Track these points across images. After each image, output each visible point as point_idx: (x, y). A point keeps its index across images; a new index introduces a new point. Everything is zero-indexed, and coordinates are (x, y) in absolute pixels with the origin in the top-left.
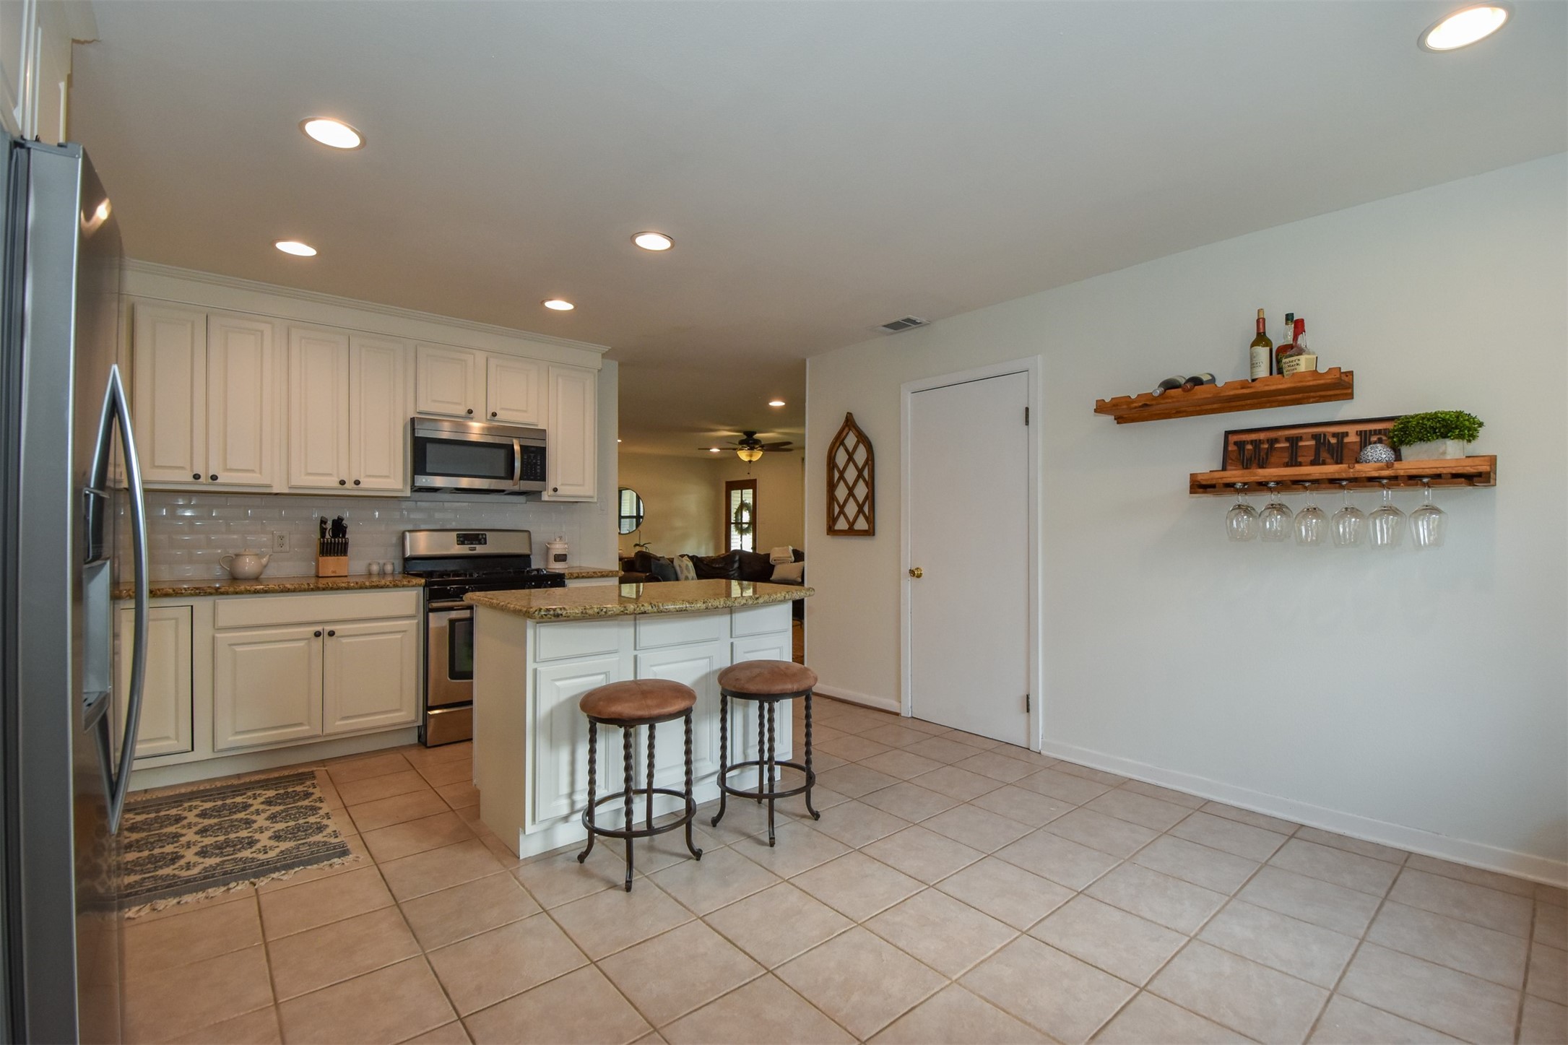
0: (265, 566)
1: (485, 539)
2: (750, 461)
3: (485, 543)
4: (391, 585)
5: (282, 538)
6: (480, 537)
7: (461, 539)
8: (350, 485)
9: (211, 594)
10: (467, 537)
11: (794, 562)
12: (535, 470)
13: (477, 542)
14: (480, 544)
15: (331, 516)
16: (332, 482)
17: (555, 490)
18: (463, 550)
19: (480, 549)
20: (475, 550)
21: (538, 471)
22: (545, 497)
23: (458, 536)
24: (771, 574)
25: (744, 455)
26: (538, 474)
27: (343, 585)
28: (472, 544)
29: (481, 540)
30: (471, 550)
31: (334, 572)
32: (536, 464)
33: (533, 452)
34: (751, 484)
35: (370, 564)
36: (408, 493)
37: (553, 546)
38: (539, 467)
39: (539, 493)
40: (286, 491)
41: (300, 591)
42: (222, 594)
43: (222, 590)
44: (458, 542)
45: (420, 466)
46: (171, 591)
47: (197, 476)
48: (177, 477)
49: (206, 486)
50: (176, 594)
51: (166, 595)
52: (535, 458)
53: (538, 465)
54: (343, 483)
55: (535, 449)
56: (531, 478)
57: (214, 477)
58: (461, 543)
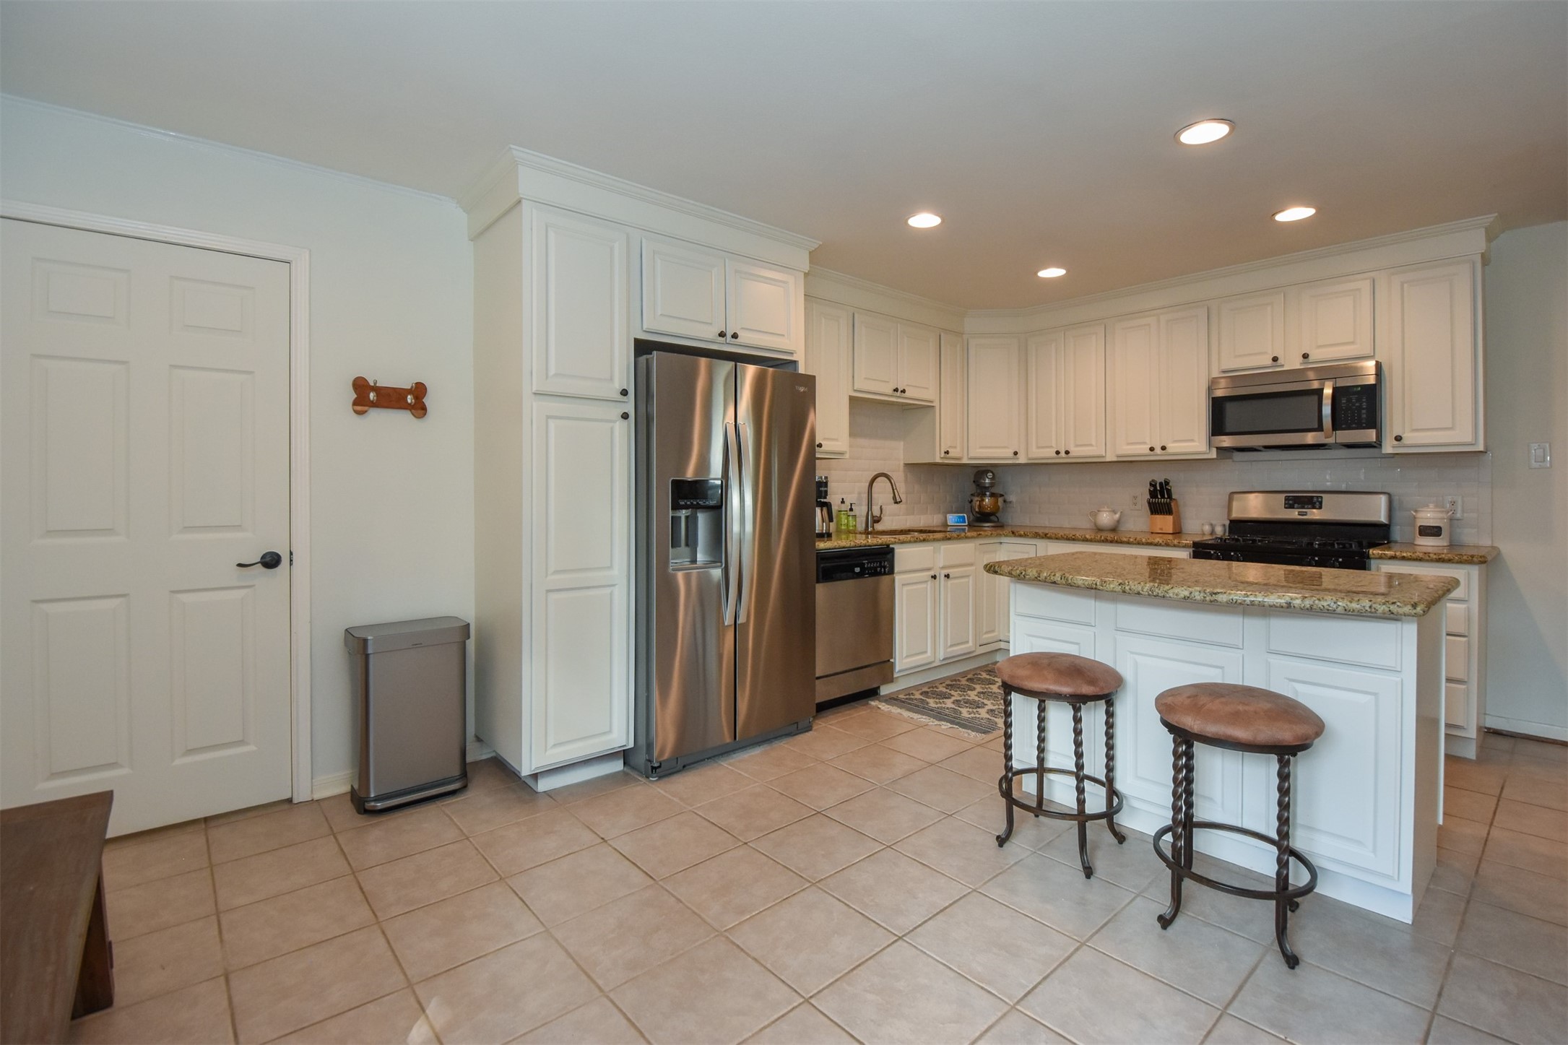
0: (1118, 521)
1: (1321, 503)
3: (1320, 508)
4: (1163, 544)
5: (1135, 498)
6: (1315, 499)
7: (1291, 502)
8: (1158, 451)
9: (1043, 538)
12: (1360, 416)
13: (1310, 506)
14: (1314, 508)
15: (1159, 478)
16: (1144, 449)
17: (1398, 438)
18: (1294, 514)
19: (1314, 514)
20: (1305, 515)
21: (1364, 416)
22: (1388, 447)
23: (1287, 499)
26: (1364, 421)
27: (1125, 539)
28: (1303, 508)
29: (1315, 503)
30: (1299, 515)
31: (1161, 529)
32: (1360, 408)
33: (1354, 393)
35: (1203, 524)
36: (1214, 454)
37: (1420, 515)
38: (1367, 412)
39: (1377, 445)
40: (1115, 459)
41: (1095, 541)
44: (1286, 506)
45: (1218, 427)
46: (1022, 533)
47: (1058, 453)
48: (1047, 454)
49: (1063, 458)
50: (1025, 536)
51: (1020, 536)
52: (1359, 400)
53: (1364, 409)
54: (1152, 449)
55: (1359, 389)
56: (1354, 425)
57: (1067, 452)
58: (1290, 506)
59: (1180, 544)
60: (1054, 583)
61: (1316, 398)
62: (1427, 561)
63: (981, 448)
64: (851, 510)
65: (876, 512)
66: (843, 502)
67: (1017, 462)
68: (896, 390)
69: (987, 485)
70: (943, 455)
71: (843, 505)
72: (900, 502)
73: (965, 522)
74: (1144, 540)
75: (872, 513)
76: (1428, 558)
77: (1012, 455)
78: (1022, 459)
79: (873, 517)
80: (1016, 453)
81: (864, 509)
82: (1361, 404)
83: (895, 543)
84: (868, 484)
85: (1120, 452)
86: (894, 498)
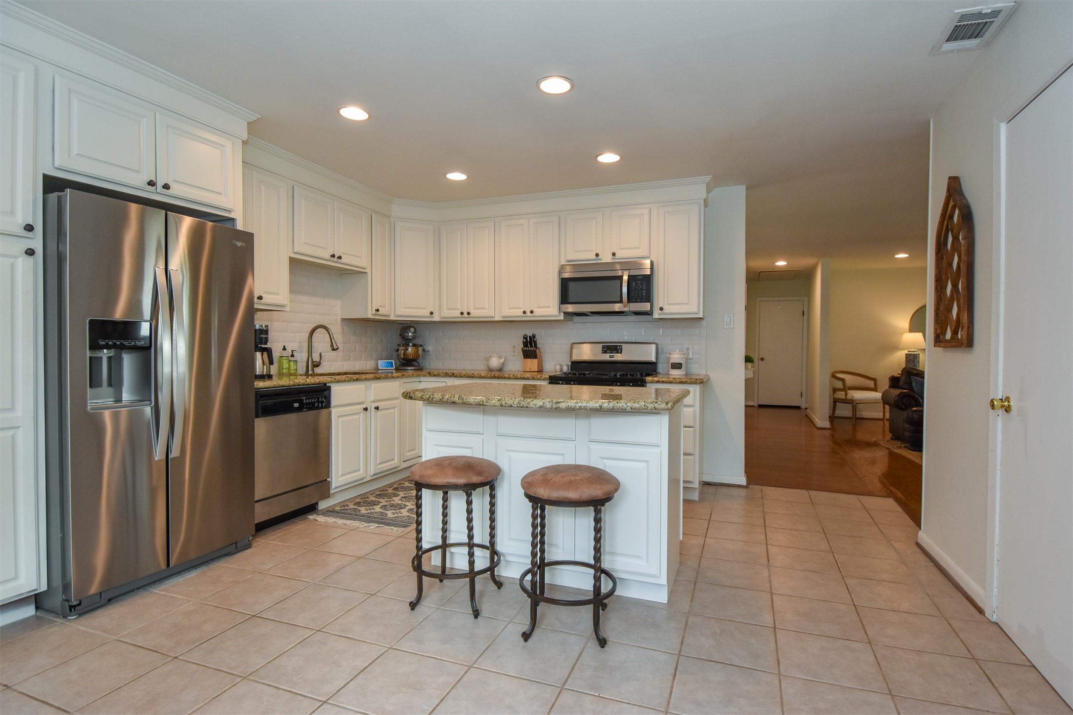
0: (503, 364)
1: (621, 349)
3: (621, 353)
4: (531, 378)
5: (514, 347)
6: (618, 347)
7: (605, 349)
8: (528, 313)
10: (612, 348)
12: (642, 294)
13: (615, 352)
14: (618, 353)
15: (529, 334)
16: (519, 312)
17: (661, 309)
18: (606, 357)
19: (618, 357)
20: (613, 357)
21: (644, 294)
22: (656, 315)
23: (603, 347)
26: (644, 297)
27: (507, 376)
28: (612, 353)
29: (618, 350)
30: (610, 357)
31: (530, 369)
32: (642, 289)
33: (639, 280)
36: (562, 317)
37: (672, 356)
38: (644, 291)
39: (649, 313)
40: (501, 319)
41: (487, 378)
45: (564, 299)
46: (436, 373)
47: (462, 313)
48: (454, 314)
49: (465, 318)
50: (438, 375)
51: (435, 375)
52: (642, 284)
53: (644, 290)
54: (524, 312)
55: (642, 277)
56: (639, 300)
57: (469, 313)
58: (604, 352)
59: (542, 378)
60: (454, 403)
61: (619, 281)
62: (675, 383)
63: (405, 308)
64: (292, 356)
65: (316, 358)
66: (284, 349)
67: (433, 320)
68: (333, 256)
69: (410, 338)
70: (374, 312)
71: (284, 351)
72: (337, 349)
73: (393, 367)
74: (519, 376)
75: (312, 359)
76: (675, 381)
77: (429, 314)
78: (436, 318)
79: (313, 362)
80: (432, 313)
81: (305, 355)
82: (643, 286)
83: (331, 382)
84: (308, 335)
85: (504, 314)
86: (332, 345)
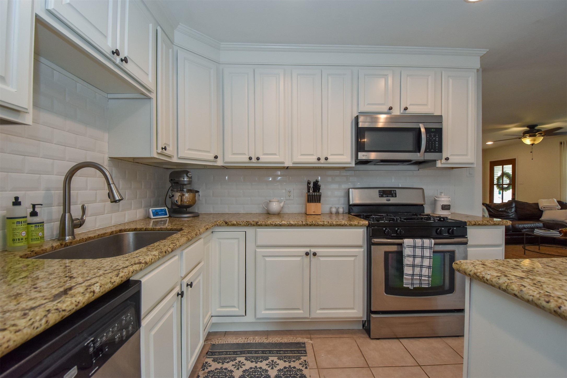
1: (396, 194)
2: (532, 144)
3: (396, 196)
5: (290, 192)
6: (393, 192)
7: (381, 194)
8: (322, 160)
9: (254, 225)
10: (386, 192)
11: (561, 209)
12: (435, 145)
13: (391, 196)
14: (393, 197)
16: (313, 159)
17: (447, 159)
18: (383, 200)
19: (393, 200)
20: (390, 201)
21: (437, 145)
22: (439, 164)
23: (380, 192)
24: (541, 216)
25: (528, 141)
26: (437, 148)
28: (388, 197)
29: (393, 194)
30: (387, 201)
31: (314, 212)
32: (435, 141)
33: (433, 132)
34: (512, 162)
35: (331, 208)
36: (353, 165)
38: (437, 143)
39: (435, 161)
40: (290, 165)
42: (259, 225)
43: (259, 223)
44: (380, 196)
45: (360, 147)
46: (235, 223)
47: (250, 158)
48: (242, 159)
49: (254, 164)
50: (238, 225)
51: (234, 225)
52: (435, 136)
53: (437, 141)
54: (319, 159)
55: (434, 130)
56: (432, 150)
57: (258, 159)
58: (381, 196)
59: (360, 224)
63: (189, 149)
64: (34, 214)
65: (76, 212)
66: (17, 202)
67: (216, 164)
68: (116, 53)
69: (186, 183)
70: (160, 150)
71: (17, 207)
72: (120, 200)
73: (166, 215)
75: (71, 216)
77: (212, 158)
78: (220, 163)
79: (72, 220)
80: (216, 157)
81: (57, 211)
82: (436, 138)
84: (63, 178)
85: (296, 160)
86: (111, 195)
